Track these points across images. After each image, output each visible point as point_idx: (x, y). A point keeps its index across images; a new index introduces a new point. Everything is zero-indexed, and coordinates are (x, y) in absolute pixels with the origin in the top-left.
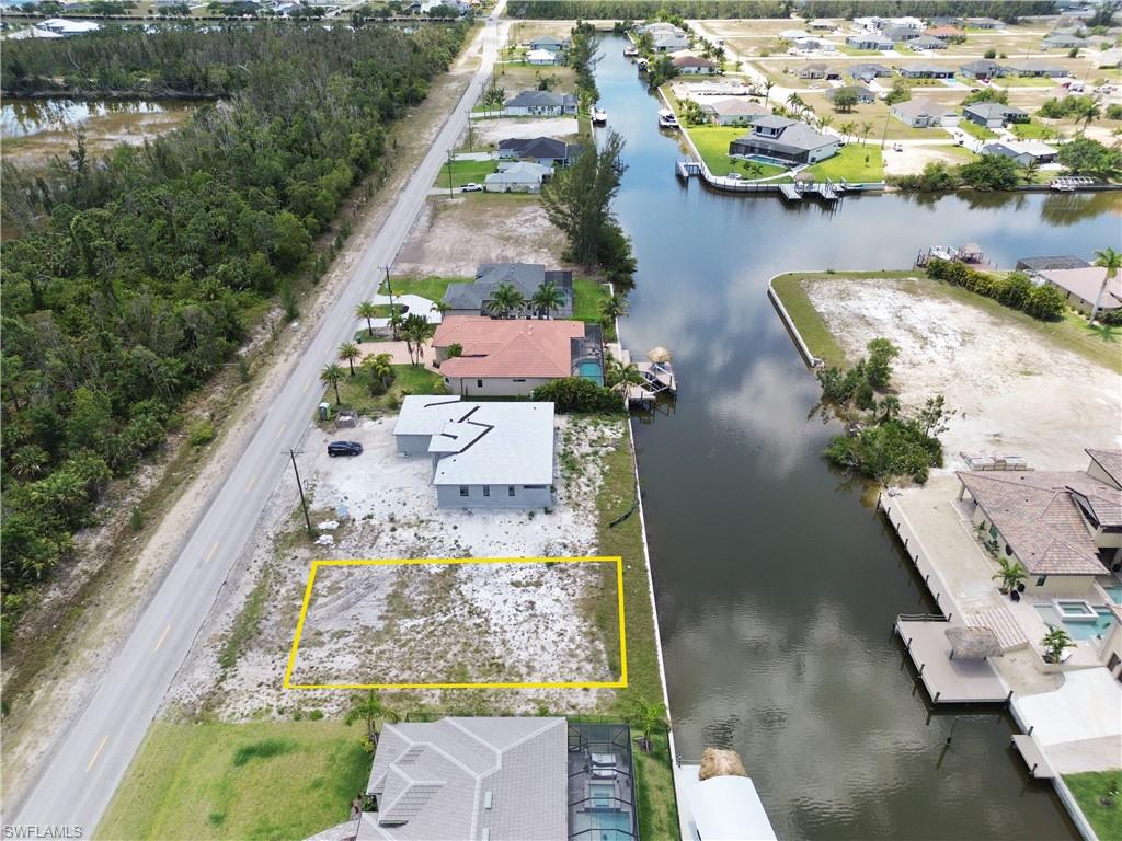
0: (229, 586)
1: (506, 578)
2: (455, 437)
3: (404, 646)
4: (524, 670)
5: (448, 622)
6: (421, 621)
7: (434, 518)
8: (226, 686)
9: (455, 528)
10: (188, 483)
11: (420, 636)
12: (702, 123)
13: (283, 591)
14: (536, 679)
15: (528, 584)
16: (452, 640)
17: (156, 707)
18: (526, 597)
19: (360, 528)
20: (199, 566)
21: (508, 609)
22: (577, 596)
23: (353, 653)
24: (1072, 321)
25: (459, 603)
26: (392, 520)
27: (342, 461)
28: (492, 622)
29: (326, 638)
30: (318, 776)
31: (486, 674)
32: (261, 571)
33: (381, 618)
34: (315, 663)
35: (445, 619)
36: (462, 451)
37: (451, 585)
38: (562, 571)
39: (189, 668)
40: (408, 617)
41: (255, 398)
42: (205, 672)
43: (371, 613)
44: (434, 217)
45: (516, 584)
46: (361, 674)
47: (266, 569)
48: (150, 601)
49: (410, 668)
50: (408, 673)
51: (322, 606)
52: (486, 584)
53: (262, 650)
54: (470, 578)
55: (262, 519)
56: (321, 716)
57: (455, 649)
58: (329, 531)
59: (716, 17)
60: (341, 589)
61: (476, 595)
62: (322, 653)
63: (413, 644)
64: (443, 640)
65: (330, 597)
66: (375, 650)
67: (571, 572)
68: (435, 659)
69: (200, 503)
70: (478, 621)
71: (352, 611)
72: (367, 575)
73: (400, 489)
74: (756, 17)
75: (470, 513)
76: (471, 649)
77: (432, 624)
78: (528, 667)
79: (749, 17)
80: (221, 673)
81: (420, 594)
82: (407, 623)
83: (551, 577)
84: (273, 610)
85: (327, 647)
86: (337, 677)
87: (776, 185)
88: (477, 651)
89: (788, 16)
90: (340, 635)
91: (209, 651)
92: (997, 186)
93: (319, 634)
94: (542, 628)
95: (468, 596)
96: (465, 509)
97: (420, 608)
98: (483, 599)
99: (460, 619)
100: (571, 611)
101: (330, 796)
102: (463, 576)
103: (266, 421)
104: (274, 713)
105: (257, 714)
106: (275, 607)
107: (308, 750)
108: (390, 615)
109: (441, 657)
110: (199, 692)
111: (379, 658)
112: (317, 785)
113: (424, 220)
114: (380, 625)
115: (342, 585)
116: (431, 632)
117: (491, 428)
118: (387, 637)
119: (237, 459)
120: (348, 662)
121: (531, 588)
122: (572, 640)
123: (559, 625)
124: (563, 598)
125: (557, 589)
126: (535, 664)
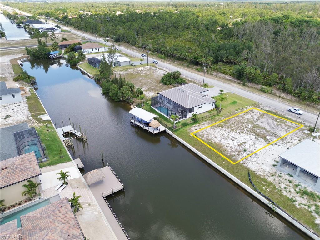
1: (249, 143)
5: (243, 129)
15: (241, 144)
16: (236, 126)
18: (236, 140)
21: (236, 137)
22: (225, 146)
28: (234, 133)
33: (258, 124)
38: (239, 151)
45: (245, 143)
52: (251, 139)
57: (233, 126)
70: (237, 132)
83: (240, 148)
100: (221, 143)
121: (240, 143)
122: (212, 137)
123: (219, 139)
124: (228, 145)
125: (233, 146)
126: (213, 130)
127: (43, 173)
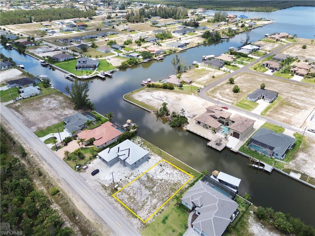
0: (115, 208)
1: (158, 172)
2: (125, 155)
3: (159, 192)
4: (179, 182)
5: (160, 184)
6: (156, 187)
7: (133, 172)
8: (142, 219)
9: (139, 171)
10: (70, 201)
11: (159, 189)
12: (55, 62)
13: (126, 201)
14: (182, 181)
15: (162, 171)
16: (164, 186)
17: (137, 232)
18: (165, 173)
19: (122, 183)
20: (103, 210)
21: (165, 176)
22: (171, 167)
23: (154, 199)
24: (176, 88)
25: (157, 181)
26: (126, 177)
27: (97, 175)
28: (166, 179)
29: (146, 201)
30: (177, 214)
31: (176, 186)
32: (116, 202)
33: (149, 191)
34: (150, 205)
35: (159, 184)
36: (129, 156)
37: (152, 179)
38: (164, 165)
39: (131, 223)
40: (153, 188)
41: (52, 176)
42: (135, 221)
43: (147, 192)
44: (18, 111)
45: (161, 172)
46: (160, 200)
47: (116, 201)
48: (104, 222)
49: (165, 194)
50: (166, 195)
51: (137, 197)
52: (156, 175)
53: (139, 211)
54: (153, 176)
55: (100, 195)
56: (164, 210)
57: (167, 186)
58: (118, 187)
59: (8, 24)
60: (136, 193)
61: (158, 178)
62: (149, 203)
63: (160, 191)
64: (163, 187)
65: (136, 195)
66: (156, 196)
67: (165, 165)
68: (166, 190)
69: (81, 202)
70: (164, 180)
71: (143, 194)
72: (136, 188)
73: (119, 171)
74: (22, 23)
75: (138, 167)
76: (169, 185)
77: (158, 186)
78: (179, 181)
79: (19, 24)
80: (138, 219)
81: (149, 184)
82: (155, 189)
83: (163, 167)
84: (130, 205)
85: (148, 201)
86: (157, 204)
87: (96, 75)
88: (170, 184)
89: (31, 22)
90: (147, 199)
91: (130, 219)
92: (135, 64)
93: (144, 201)
94: (173, 175)
95: (157, 179)
96: (136, 167)
97: (153, 186)
98: (159, 177)
99: (161, 182)
100: (173, 170)
101: (183, 215)
102: (152, 177)
103: (65, 178)
104: (156, 215)
105: (154, 218)
106: (129, 204)
107: (171, 213)
108: (150, 190)
109: (167, 189)
110: (139, 224)
111: (159, 196)
112: (179, 215)
113: (16, 113)
114: (151, 192)
115: (135, 192)
116: (160, 187)
117: (129, 149)
118: (155, 193)
119: (73, 189)
120: (155, 201)
121: (163, 171)
122: (179, 173)
123: (175, 173)
124: (169, 169)
125: (167, 169)
126: (179, 180)
127: (239, 141)
